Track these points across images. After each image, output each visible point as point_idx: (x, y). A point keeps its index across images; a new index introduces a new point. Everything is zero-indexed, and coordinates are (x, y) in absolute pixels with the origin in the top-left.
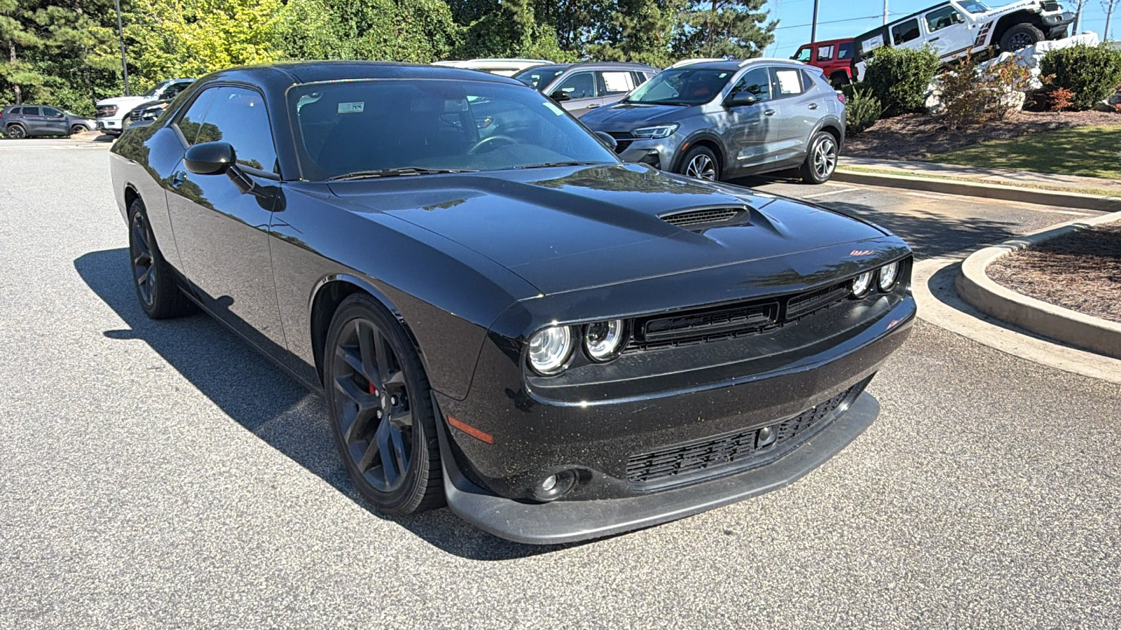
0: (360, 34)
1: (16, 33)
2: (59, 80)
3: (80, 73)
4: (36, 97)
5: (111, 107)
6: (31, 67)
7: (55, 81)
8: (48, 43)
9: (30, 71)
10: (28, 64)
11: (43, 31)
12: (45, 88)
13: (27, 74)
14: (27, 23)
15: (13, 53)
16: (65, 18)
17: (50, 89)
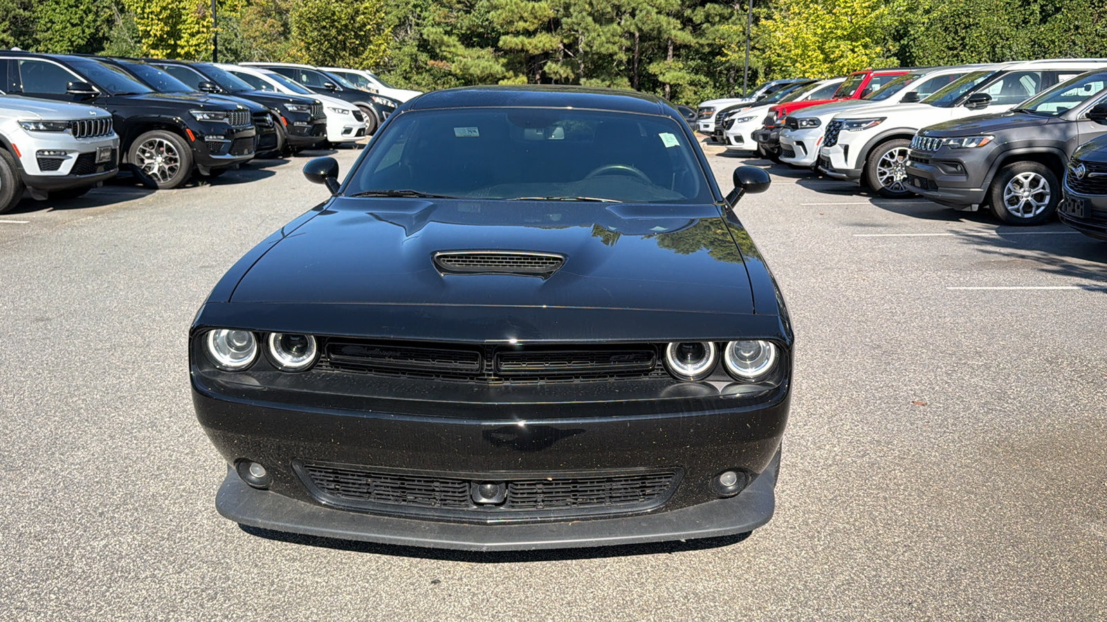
0: (1044, 20)
1: (673, 32)
2: (703, 79)
3: (725, 72)
4: (680, 96)
5: (709, 108)
6: (681, 66)
7: (700, 80)
8: (701, 42)
9: (681, 69)
10: (680, 63)
11: (696, 29)
12: (690, 88)
13: (676, 74)
14: (686, 22)
15: (670, 53)
16: (720, 15)
17: (694, 88)
